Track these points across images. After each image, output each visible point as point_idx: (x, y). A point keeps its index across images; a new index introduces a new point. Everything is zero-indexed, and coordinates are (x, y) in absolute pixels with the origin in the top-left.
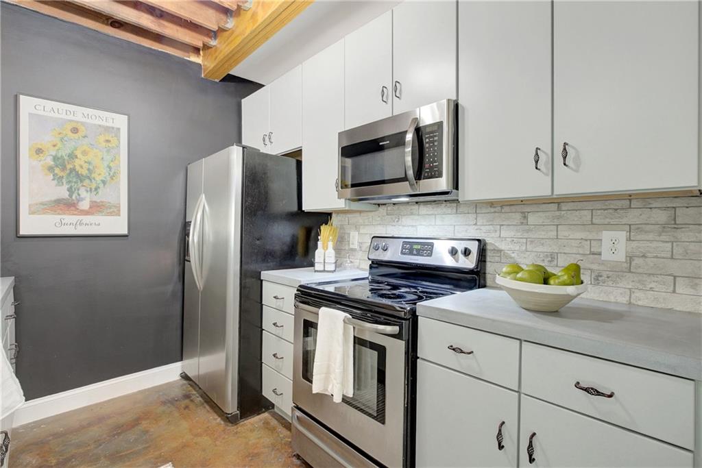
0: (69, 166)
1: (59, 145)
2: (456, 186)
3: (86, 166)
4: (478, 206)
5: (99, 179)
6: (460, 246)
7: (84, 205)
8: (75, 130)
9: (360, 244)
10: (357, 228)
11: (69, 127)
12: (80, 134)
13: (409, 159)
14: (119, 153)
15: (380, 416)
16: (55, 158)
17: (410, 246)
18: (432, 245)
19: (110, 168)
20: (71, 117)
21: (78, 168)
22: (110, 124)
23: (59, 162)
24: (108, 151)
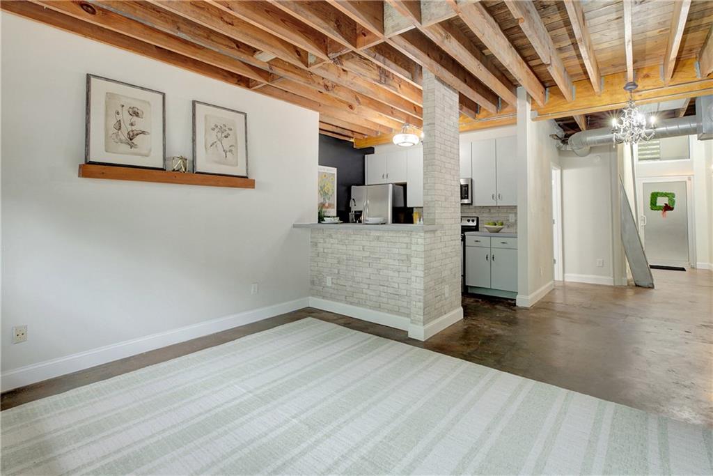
1: (322, 182)
2: (472, 202)
3: (327, 189)
5: (330, 194)
6: (470, 219)
7: (327, 205)
8: (325, 176)
12: (326, 178)
20: (324, 171)
21: (325, 190)
22: (332, 172)
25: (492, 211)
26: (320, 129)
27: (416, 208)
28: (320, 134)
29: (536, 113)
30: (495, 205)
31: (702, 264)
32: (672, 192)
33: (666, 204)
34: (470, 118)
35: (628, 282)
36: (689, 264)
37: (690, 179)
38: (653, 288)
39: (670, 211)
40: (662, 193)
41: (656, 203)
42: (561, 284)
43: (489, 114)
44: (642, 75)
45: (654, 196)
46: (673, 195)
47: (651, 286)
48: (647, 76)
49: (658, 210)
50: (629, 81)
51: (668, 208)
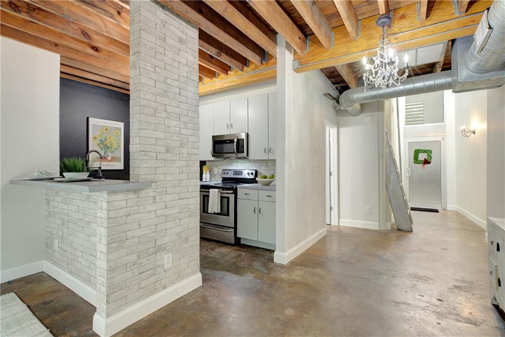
0: (105, 143)
1: (102, 135)
2: (248, 155)
3: (110, 143)
4: (255, 161)
5: (114, 148)
6: (250, 172)
7: (109, 158)
8: (107, 130)
9: (218, 172)
10: (216, 167)
11: (105, 128)
12: (108, 131)
13: (235, 147)
14: (120, 138)
15: (228, 215)
16: (100, 141)
17: (236, 172)
18: (242, 172)
19: (118, 143)
20: (105, 125)
21: (107, 144)
22: (117, 126)
23: (102, 142)
24: (117, 137)
25: (268, 164)
26: (61, 72)
27: (209, 161)
28: (61, 78)
29: (297, 62)
30: (267, 159)
31: (452, 206)
32: (430, 149)
33: (425, 159)
34: (240, 72)
35: (392, 226)
36: (442, 206)
37: (443, 139)
38: (412, 231)
39: (428, 165)
40: (423, 150)
41: (418, 158)
42: (336, 229)
43: (256, 67)
44: (398, 16)
45: (417, 152)
46: (431, 152)
47: (410, 230)
48: (403, 17)
49: (419, 164)
50: (381, 13)
51: (426, 162)
